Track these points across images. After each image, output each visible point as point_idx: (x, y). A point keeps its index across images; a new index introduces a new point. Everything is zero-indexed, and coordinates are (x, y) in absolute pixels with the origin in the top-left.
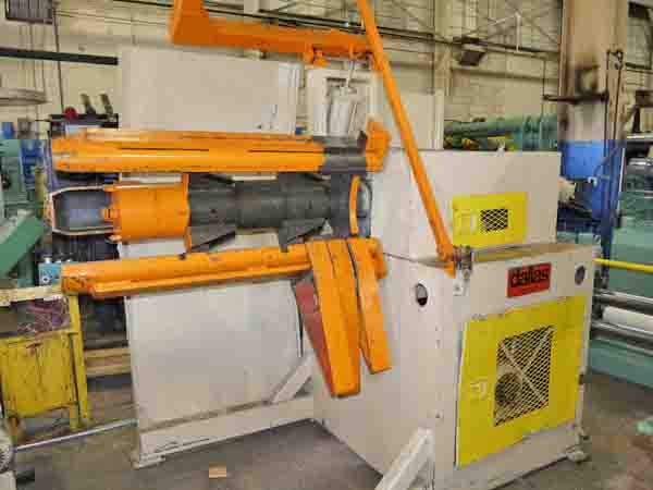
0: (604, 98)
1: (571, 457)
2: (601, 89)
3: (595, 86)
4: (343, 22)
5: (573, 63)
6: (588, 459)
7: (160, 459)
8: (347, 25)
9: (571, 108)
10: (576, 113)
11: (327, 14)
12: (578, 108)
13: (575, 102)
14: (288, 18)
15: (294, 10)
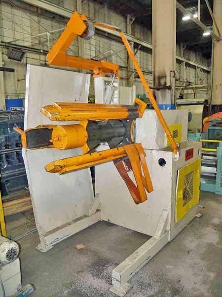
0: (170, 88)
1: (197, 216)
2: (168, 84)
3: (165, 83)
4: (40, 50)
5: (157, 75)
6: (202, 216)
7: (52, 247)
8: (42, 51)
9: (156, 91)
10: (159, 94)
11: (32, 45)
12: (159, 92)
13: (158, 89)
14: (15, 47)
15: (17, 43)
